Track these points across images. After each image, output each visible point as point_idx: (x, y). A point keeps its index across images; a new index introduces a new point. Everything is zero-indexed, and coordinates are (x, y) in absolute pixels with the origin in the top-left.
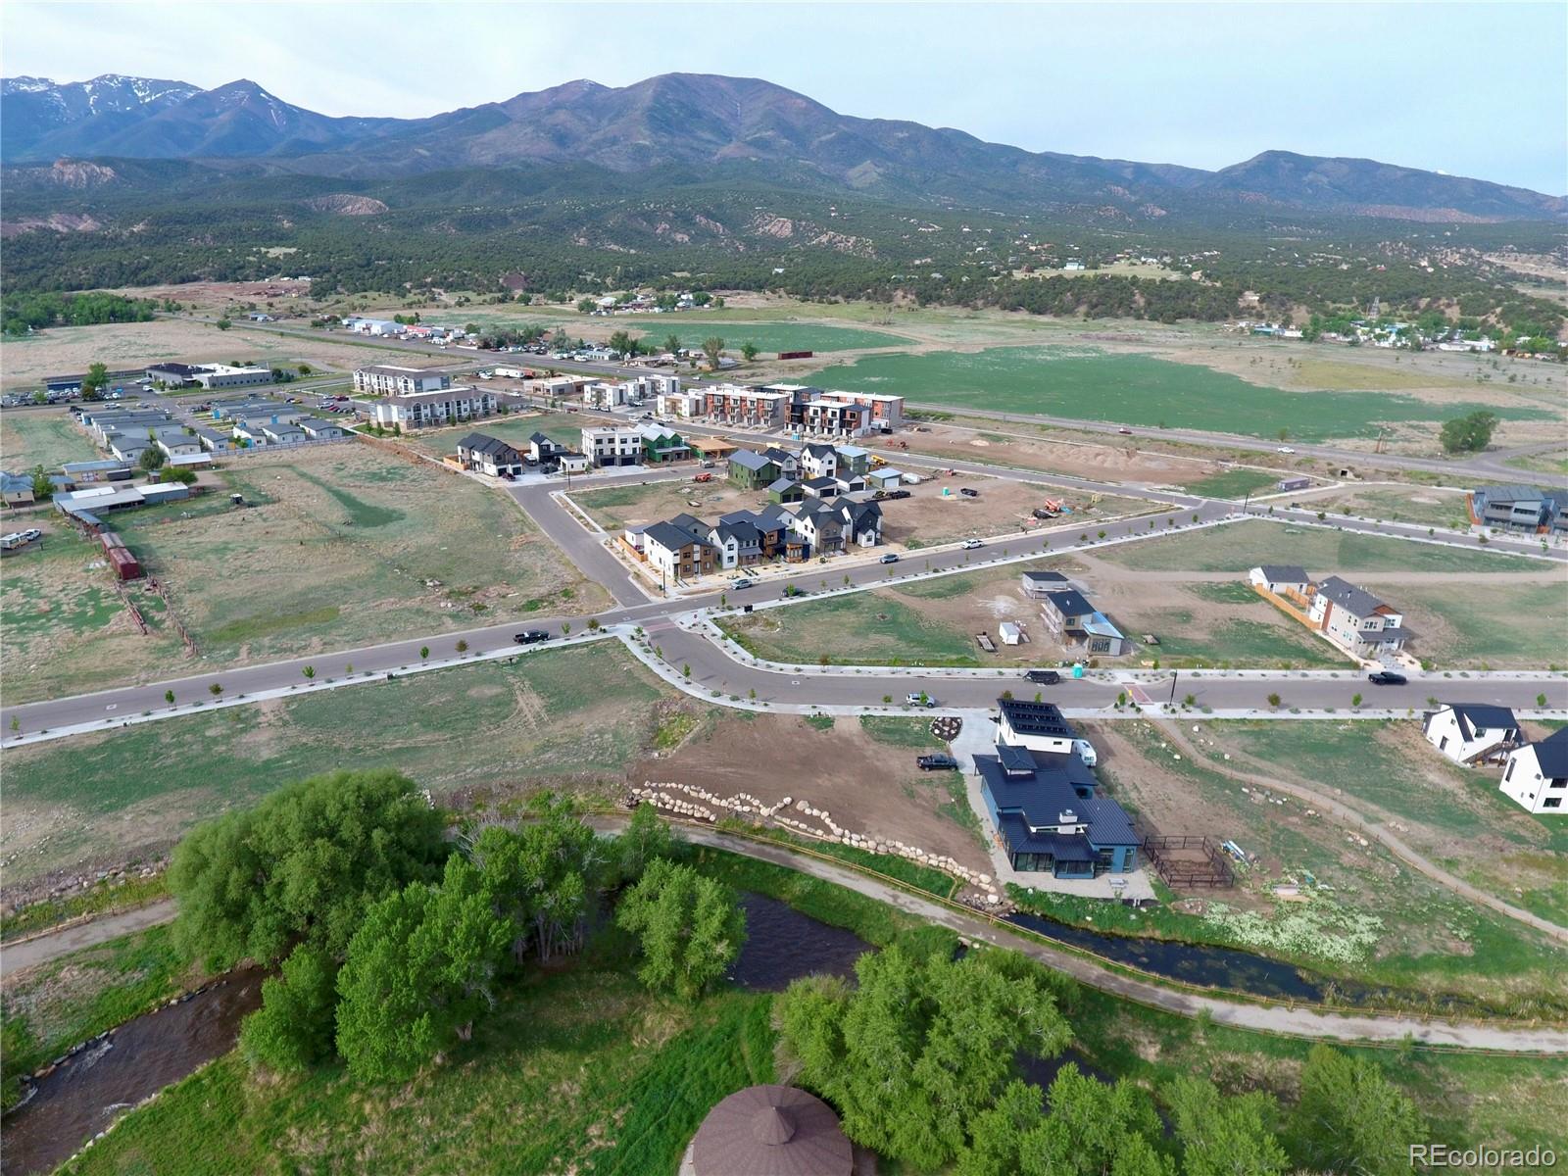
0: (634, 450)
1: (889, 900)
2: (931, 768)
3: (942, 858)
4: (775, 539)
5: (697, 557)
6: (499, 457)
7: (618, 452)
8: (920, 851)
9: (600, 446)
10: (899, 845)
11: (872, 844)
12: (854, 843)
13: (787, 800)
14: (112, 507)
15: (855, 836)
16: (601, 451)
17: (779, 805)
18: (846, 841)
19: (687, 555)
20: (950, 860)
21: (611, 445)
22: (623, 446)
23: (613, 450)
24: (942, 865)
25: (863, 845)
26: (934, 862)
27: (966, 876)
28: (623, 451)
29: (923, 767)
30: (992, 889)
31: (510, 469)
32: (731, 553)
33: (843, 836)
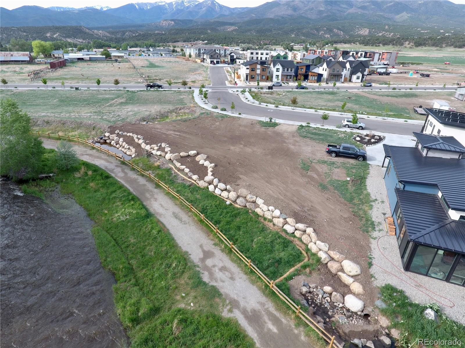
0: (266, 58)
1: (196, 256)
2: (338, 154)
3: (301, 226)
4: (304, 71)
5: (258, 72)
6: (212, 56)
7: (259, 59)
8: (277, 213)
9: (252, 56)
10: (260, 201)
11: (233, 195)
12: (217, 192)
13: (192, 153)
14: (79, 59)
15: (222, 186)
16: (252, 58)
17: (183, 154)
18: (211, 188)
19: (253, 70)
20: (310, 230)
21: (257, 56)
22: (262, 56)
23: (257, 58)
24: (298, 234)
25: (225, 194)
26: (289, 229)
27: (322, 255)
28: (261, 58)
29: (330, 152)
30: (356, 287)
31: (215, 61)
32: (278, 73)
33: (210, 183)
